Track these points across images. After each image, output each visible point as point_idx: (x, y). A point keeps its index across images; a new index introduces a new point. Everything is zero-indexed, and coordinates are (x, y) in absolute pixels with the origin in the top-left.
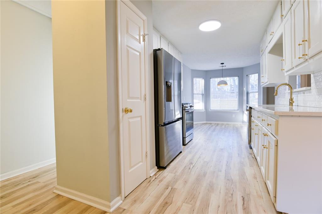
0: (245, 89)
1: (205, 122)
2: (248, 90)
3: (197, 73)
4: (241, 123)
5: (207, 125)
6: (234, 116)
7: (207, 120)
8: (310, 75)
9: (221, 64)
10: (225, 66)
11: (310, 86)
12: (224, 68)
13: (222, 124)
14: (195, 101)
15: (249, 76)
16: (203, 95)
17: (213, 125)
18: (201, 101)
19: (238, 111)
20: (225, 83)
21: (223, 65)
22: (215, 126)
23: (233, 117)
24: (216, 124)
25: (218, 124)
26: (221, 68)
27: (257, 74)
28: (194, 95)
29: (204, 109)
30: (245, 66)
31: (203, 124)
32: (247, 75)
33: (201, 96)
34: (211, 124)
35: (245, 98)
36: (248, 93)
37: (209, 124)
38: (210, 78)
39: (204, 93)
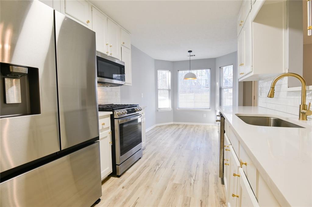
0: (218, 84)
1: (172, 123)
2: (221, 85)
3: (162, 65)
5: (174, 127)
6: (205, 115)
7: (174, 121)
9: (189, 51)
10: (194, 55)
12: (192, 58)
13: (192, 125)
14: (159, 98)
15: (222, 69)
16: (169, 90)
17: (180, 127)
18: (168, 98)
19: (210, 110)
20: (194, 76)
21: (191, 54)
22: (183, 129)
23: (204, 117)
24: (185, 125)
25: (187, 126)
26: (188, 58)
27: (232, 66)
28: (159, 91)
29: (171, 108)
30: (219, 56)
31: (169, 125)
32: (220, 67)
33: (168, 91)
35: (218, 94)
36: (221, 89)
37: (177, 126)
38: (178, 71)
39: (170, 89)
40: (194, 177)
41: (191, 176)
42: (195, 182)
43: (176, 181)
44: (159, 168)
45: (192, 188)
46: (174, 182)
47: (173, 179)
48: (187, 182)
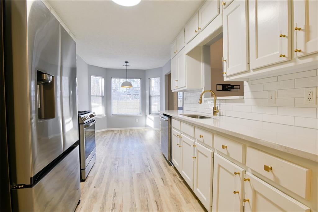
0: (147, 92)
1: (106, 130)
2: (150, 94)
3: (95, 70)
4: (144, 128)
5: (110, 133)
6: (137, 120)
7: (108, 127)
8: (243, 82)
9: (125, 62)
10: (129, 66)
11: (243, 95)
12: (128, 68)
13: (126, 130)
14: (93, 104)
15: (151, 80)
16: (102, 97)
17: (116, 132)
18: (101, 105)
19: (141, 115)
20: (130, 85)
21: (128, 64)
22: (119, 134)
23: (136, 121)
24: (119, 130)
25: (121, 131)
26: (125, 68)
27: (159, 78)
28: (92, 97)
29: (104, 114)
30: (149, 69)
31: (104, 132)
32: (149, 78)
33: (101, 98)
34: (113, 131)
35: (148, 101)
36: (150, 97)
37: (112, 132)
38: (112, 78)
39: (104, 95)
40: (149, 166)
41: (147, 166)
42: (152, 169)
43: (138, 171)
44: (118, 167)
45: (152, 173)
46: (136, 172)
47: (134, 171)
48: (146, 170)
